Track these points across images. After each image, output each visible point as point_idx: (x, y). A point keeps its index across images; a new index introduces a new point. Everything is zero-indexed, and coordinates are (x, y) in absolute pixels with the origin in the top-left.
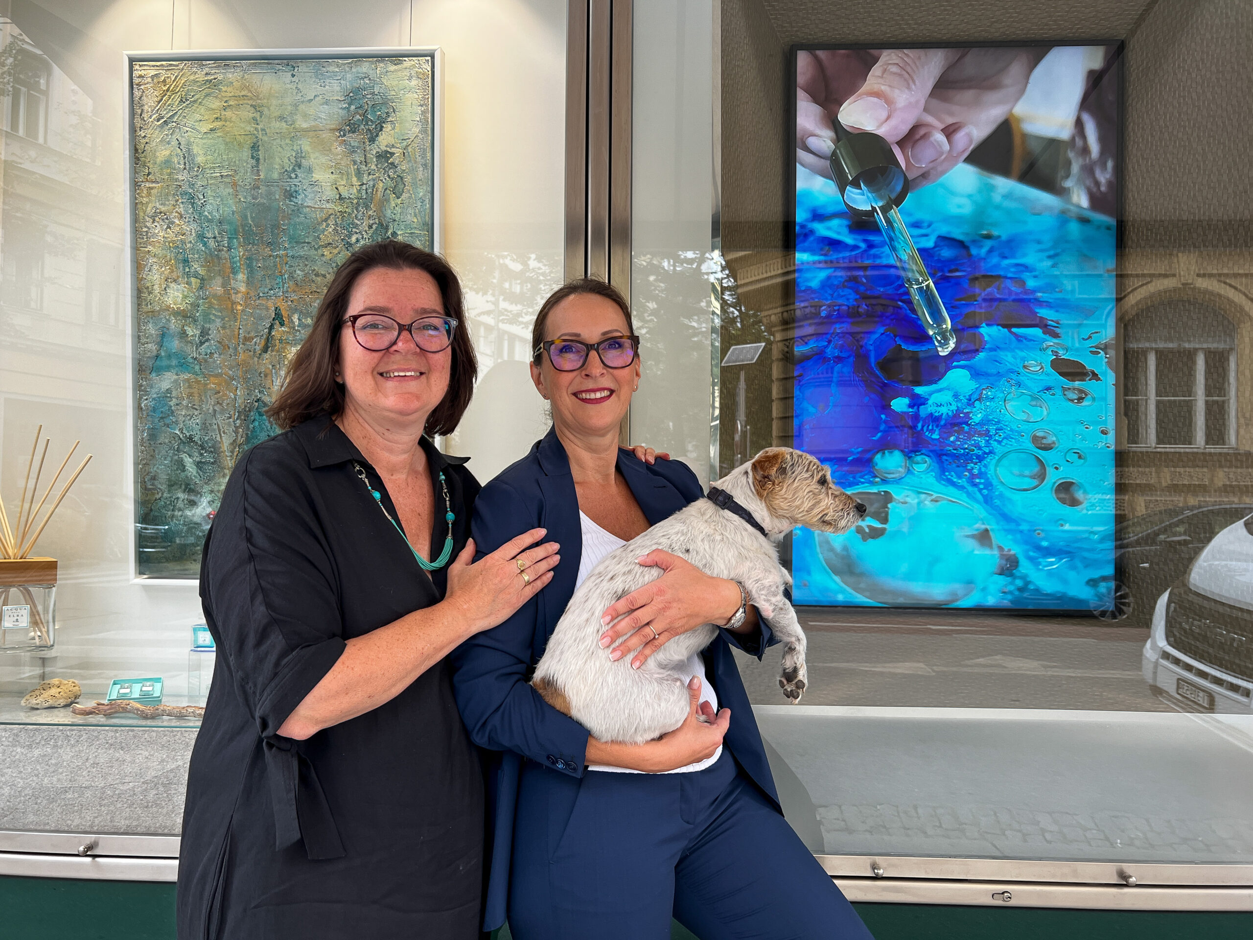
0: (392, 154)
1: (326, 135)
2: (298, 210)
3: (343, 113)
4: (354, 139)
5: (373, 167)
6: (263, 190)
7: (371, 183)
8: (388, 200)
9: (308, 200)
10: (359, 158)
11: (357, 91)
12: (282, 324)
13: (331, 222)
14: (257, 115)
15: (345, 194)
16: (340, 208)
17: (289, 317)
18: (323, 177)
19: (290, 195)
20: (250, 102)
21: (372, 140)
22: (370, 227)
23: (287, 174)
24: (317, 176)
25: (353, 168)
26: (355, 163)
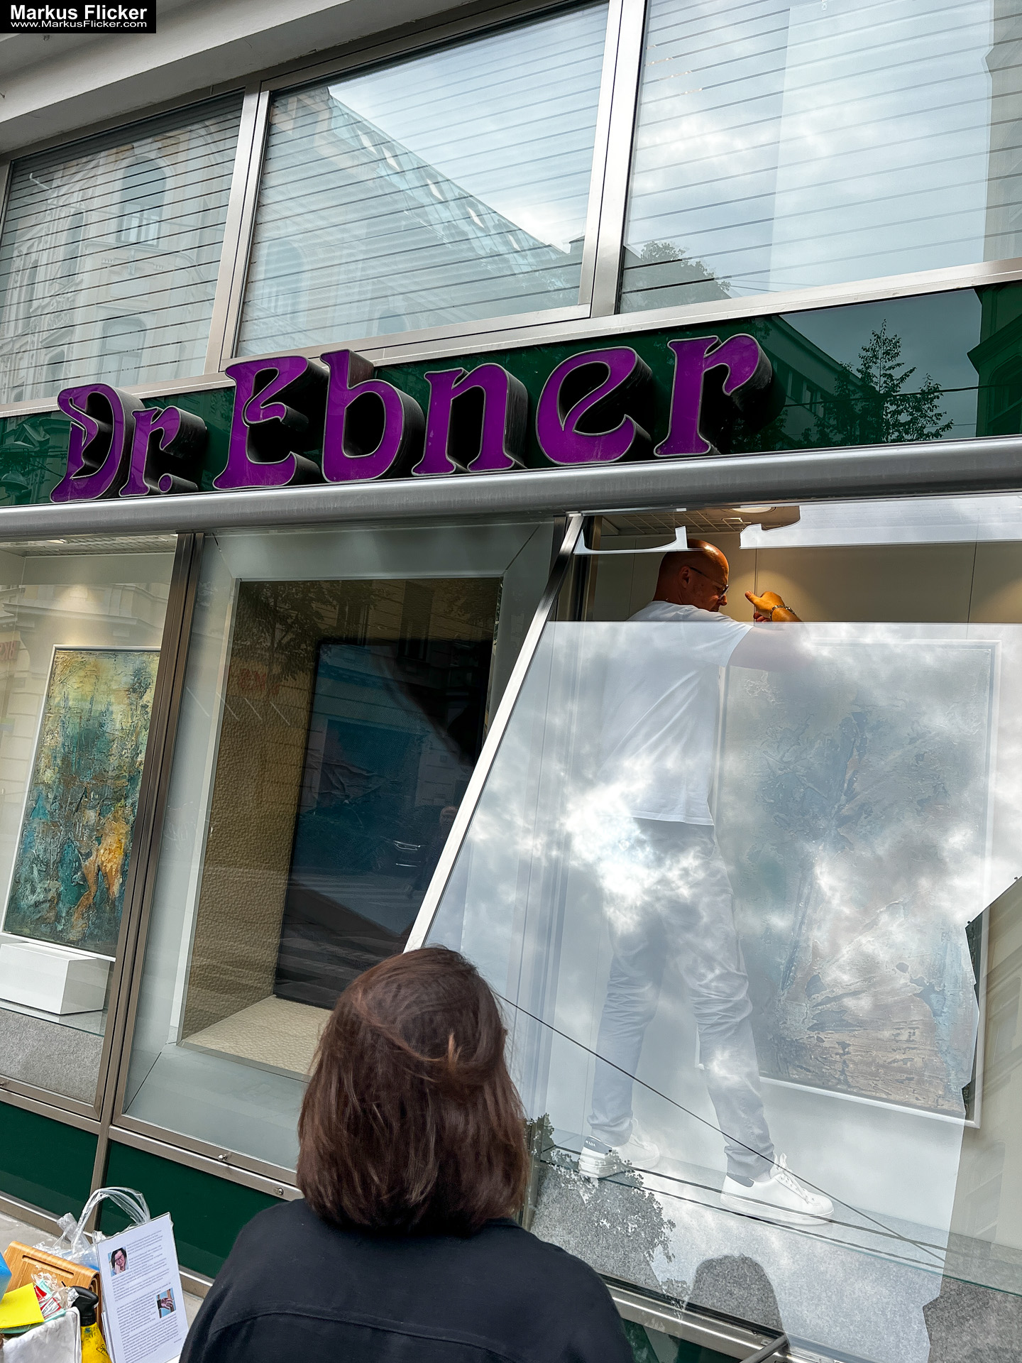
0: (148, 706)
1: (123, 693)
2: (104, 732)
3: (131, 682)
4: (134, 696)
5: (139, 713)
6: (91, 722)
7: (136, 722)
8: (141, 732)
9: (108, 728)
10: (134, 707)
11: (139, 670)
12: (86, 797)
13: (116, 742)
14: (97, 681)
15: (124, 728)
16: (121, 735)
17: (90, 794)
18: (118, 717)
19: (101, 725)
20: (95, 674)
21: (141, 698)
22: (132, 746)
23: (102, 714)
24: (114, 716)
25: (131, 712)
26: (131, 709)
